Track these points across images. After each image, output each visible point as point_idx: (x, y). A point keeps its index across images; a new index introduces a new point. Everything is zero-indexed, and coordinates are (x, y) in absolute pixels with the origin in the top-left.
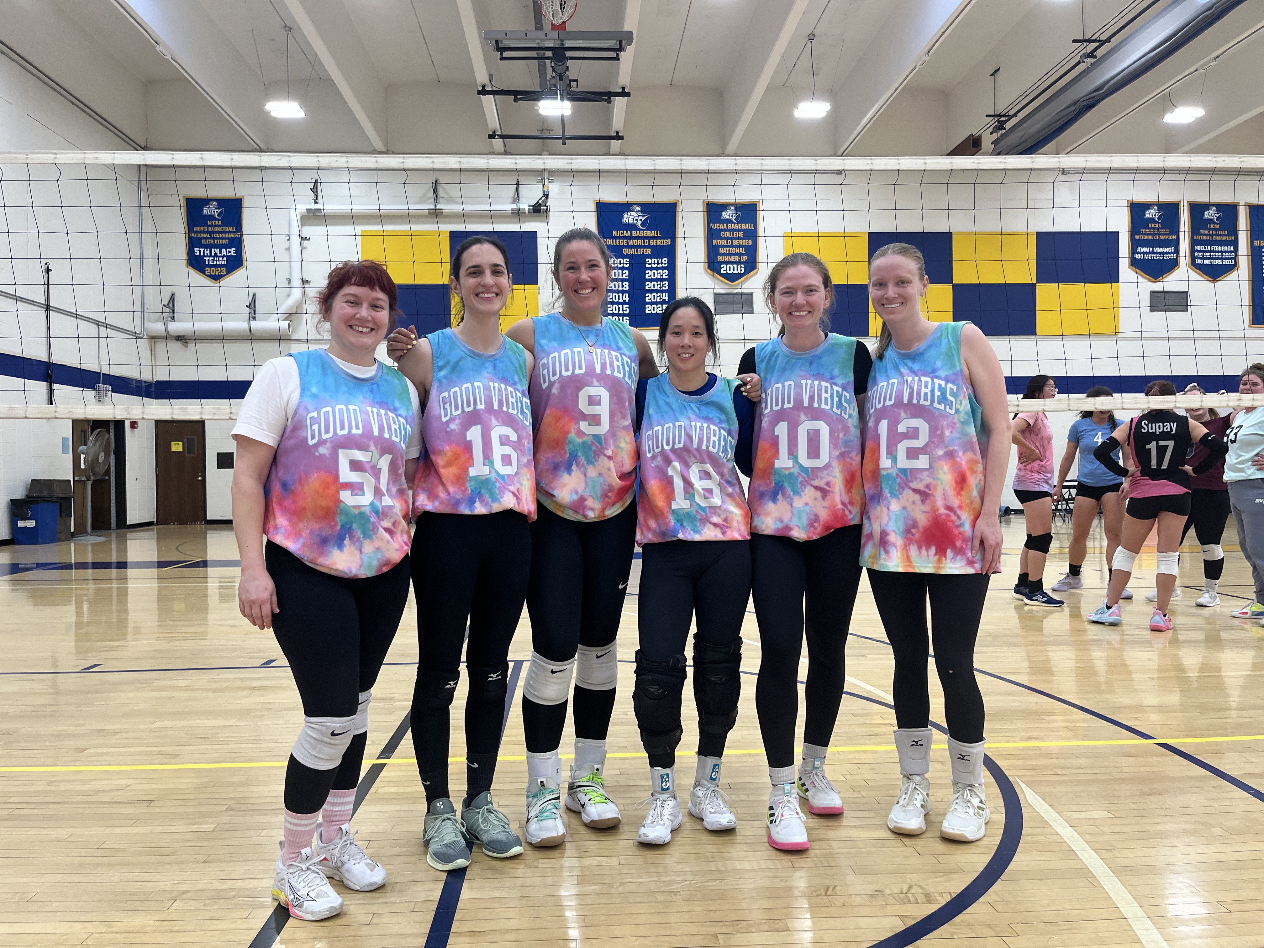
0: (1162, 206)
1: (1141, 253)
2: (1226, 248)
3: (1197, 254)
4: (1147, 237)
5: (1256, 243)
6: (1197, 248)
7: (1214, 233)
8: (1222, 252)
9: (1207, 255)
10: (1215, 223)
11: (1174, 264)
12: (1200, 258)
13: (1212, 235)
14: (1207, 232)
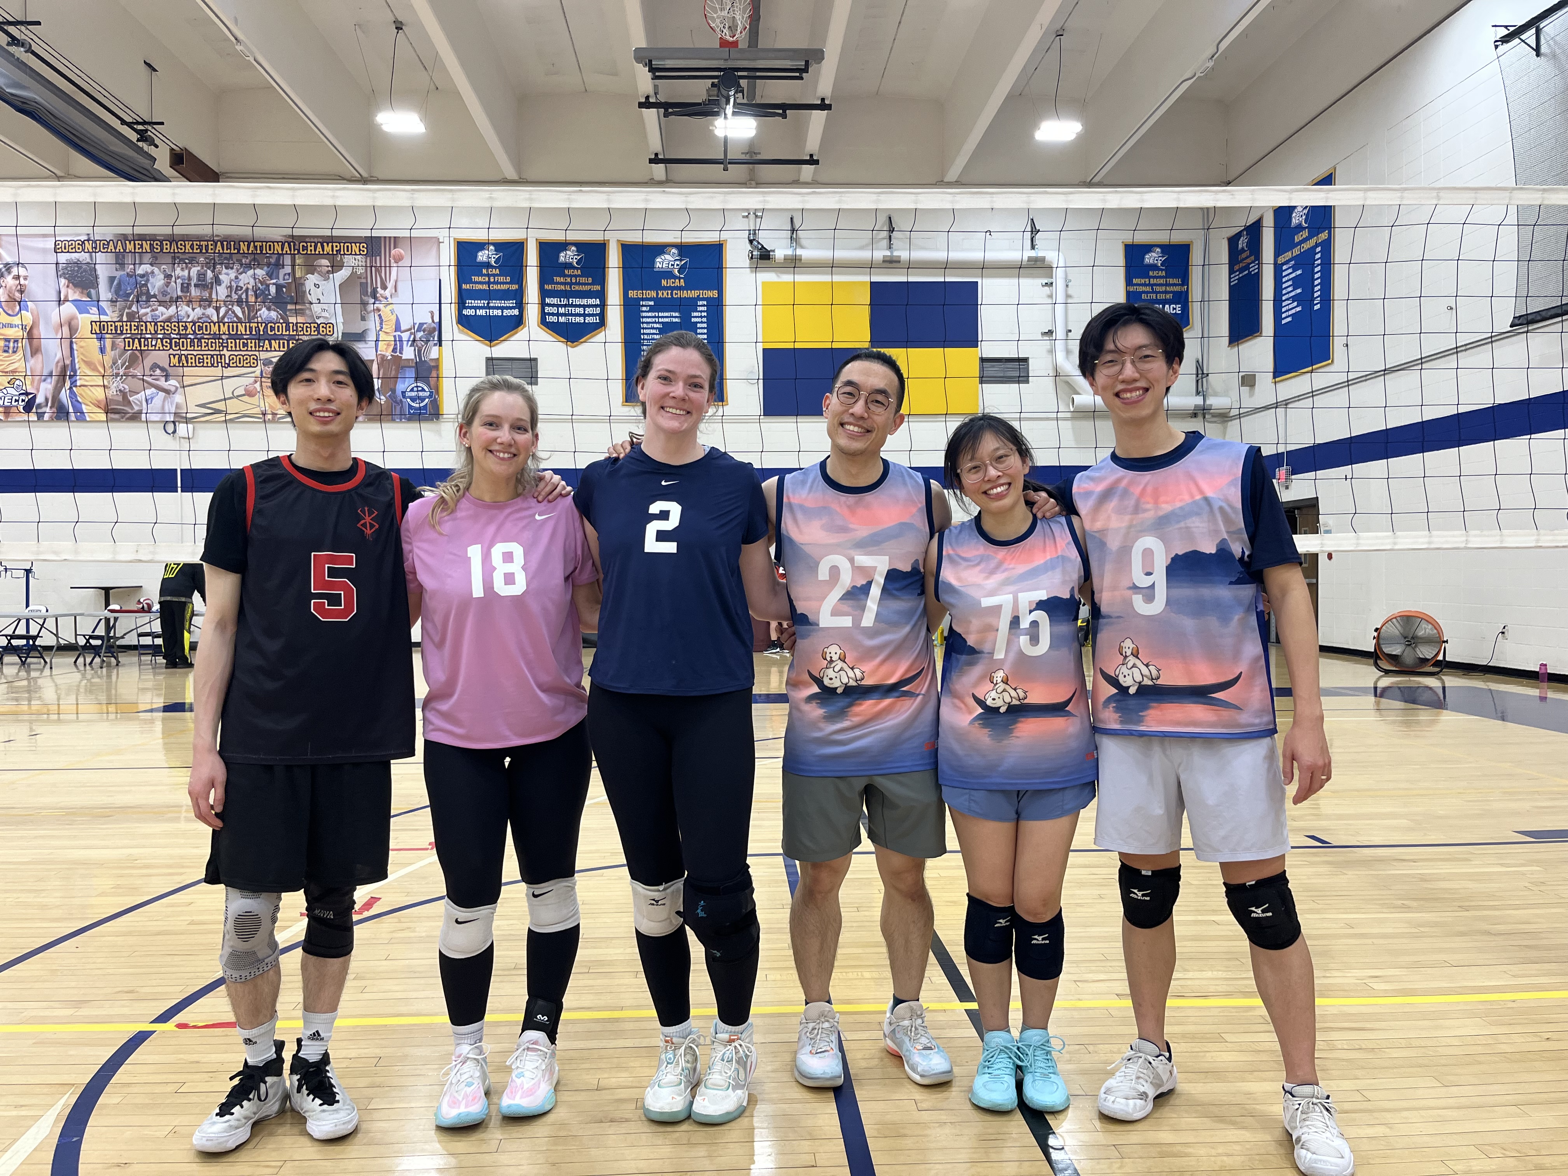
0: (500, 246)
1: (471, 308)
2: (591, 301)
3: (547, 309)
4: (480, 287)
5: (632, 294)
6: (548, 301)
7: (574, 281)
8: (584, 306)
9: (562, 310)
10: (574, 268)
11: (518, 322)
12: (553, 314)
13: (571, 284)
14: (562, 280)
